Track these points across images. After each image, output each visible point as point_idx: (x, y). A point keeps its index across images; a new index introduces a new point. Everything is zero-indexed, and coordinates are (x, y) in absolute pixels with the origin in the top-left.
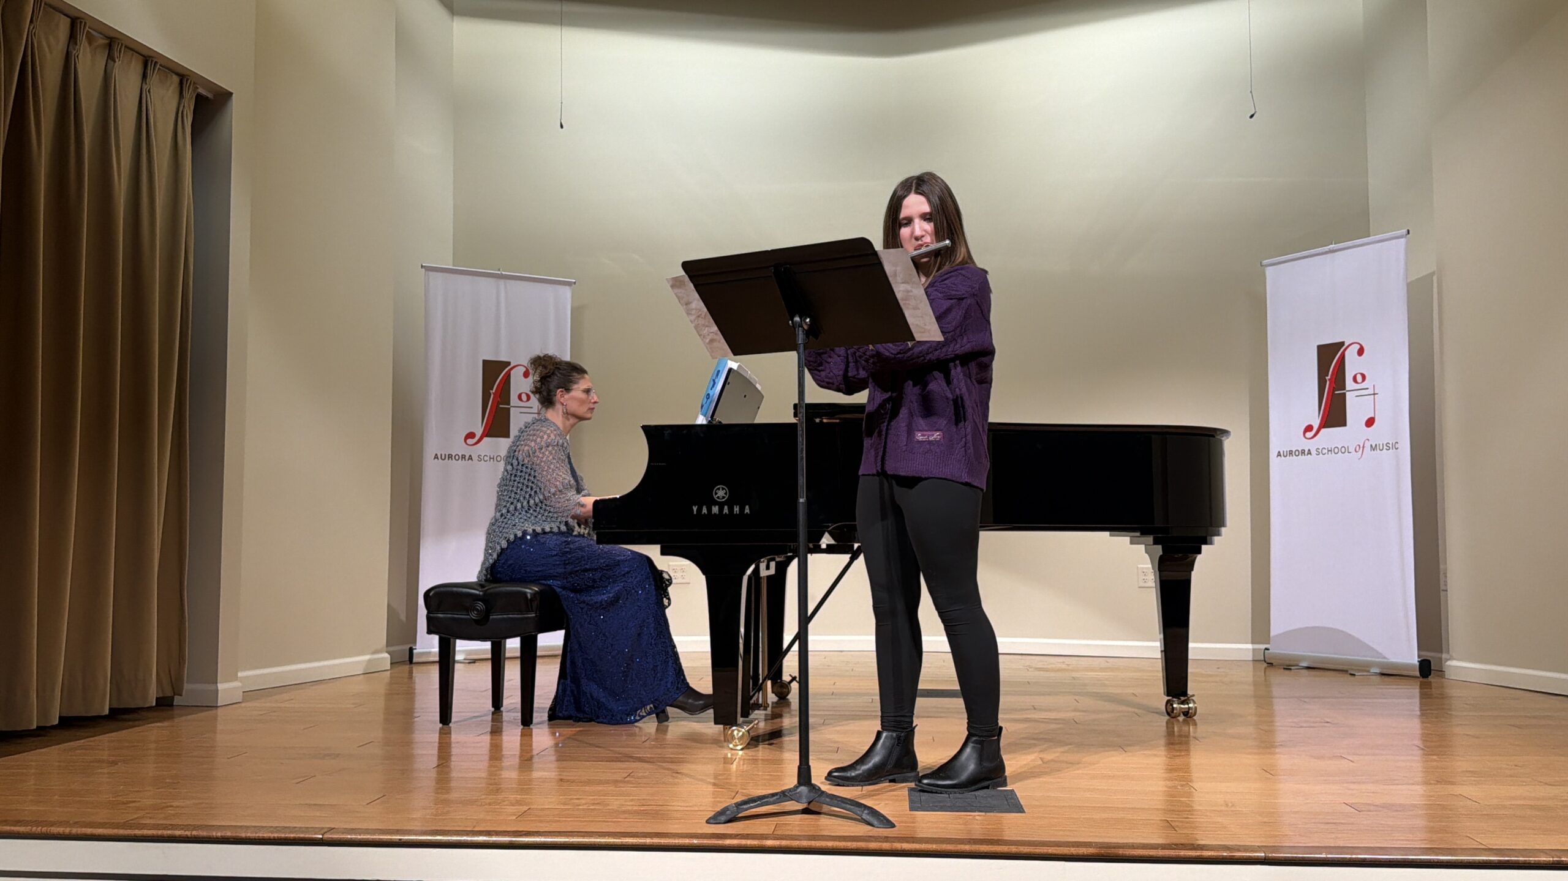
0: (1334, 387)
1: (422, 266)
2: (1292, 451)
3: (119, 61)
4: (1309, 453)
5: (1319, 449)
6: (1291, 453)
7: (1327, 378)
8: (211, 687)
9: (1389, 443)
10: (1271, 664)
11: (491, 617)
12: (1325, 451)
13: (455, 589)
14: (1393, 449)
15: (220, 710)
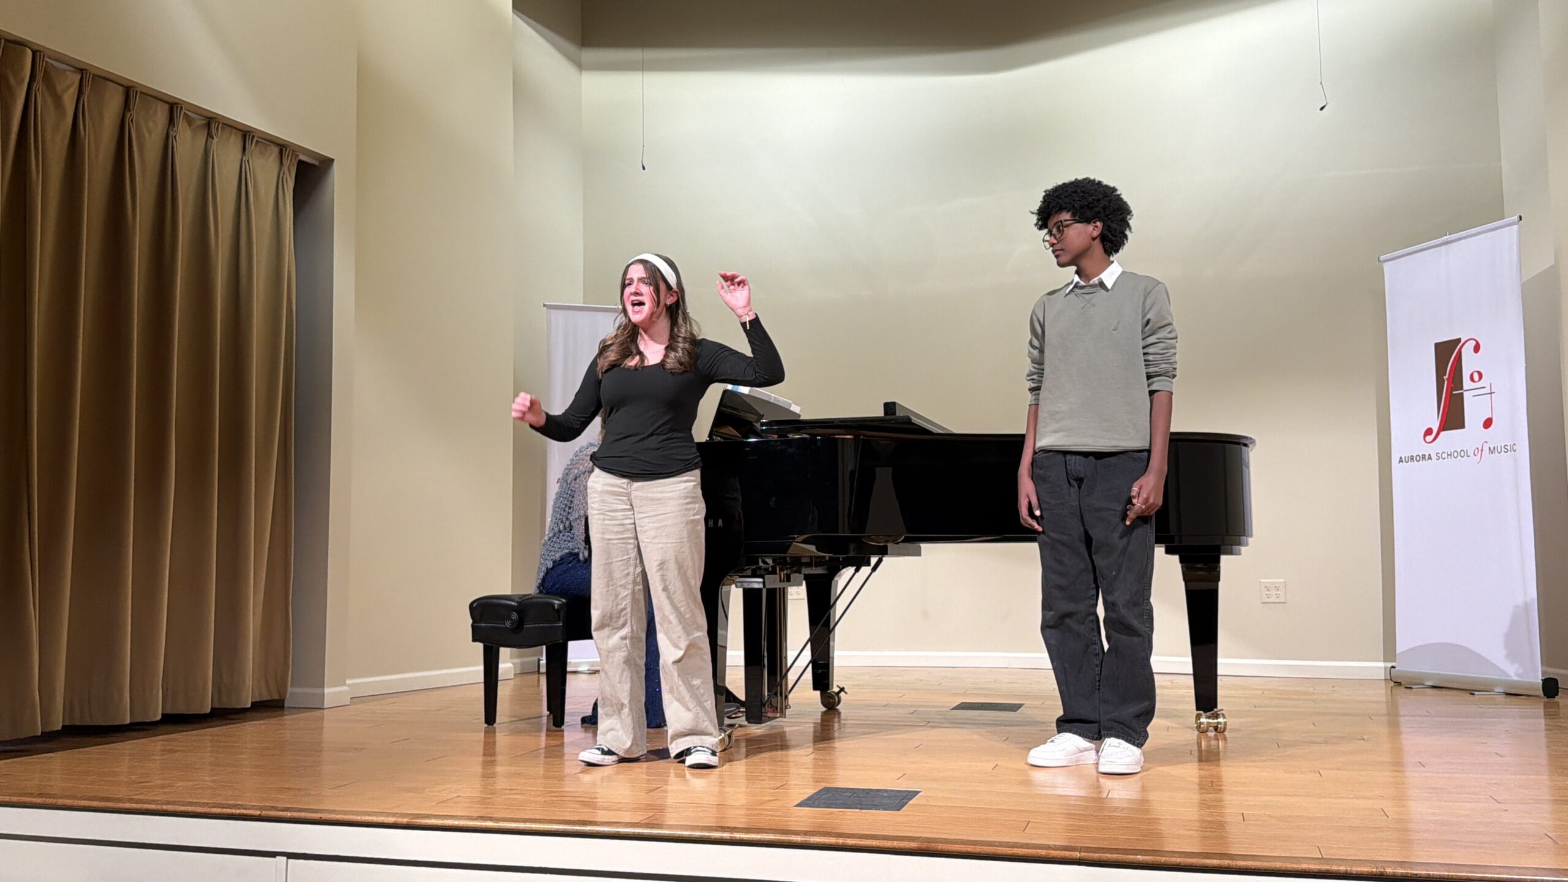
0: (1452, 388)
1: (545, 305)
2: (1413, 456)
3: (217, 137)
4: (1430, 458)
5: (1439, 453)
6: (1412, 458)
7: (1445, 377)
8: (318, 691)
9: (1507, 446)
10: (1398, 684)
11: (525, 626)
12: (1445, 455)
13: (494, 601)
14: (1511, 451)
15: (325, 711)
